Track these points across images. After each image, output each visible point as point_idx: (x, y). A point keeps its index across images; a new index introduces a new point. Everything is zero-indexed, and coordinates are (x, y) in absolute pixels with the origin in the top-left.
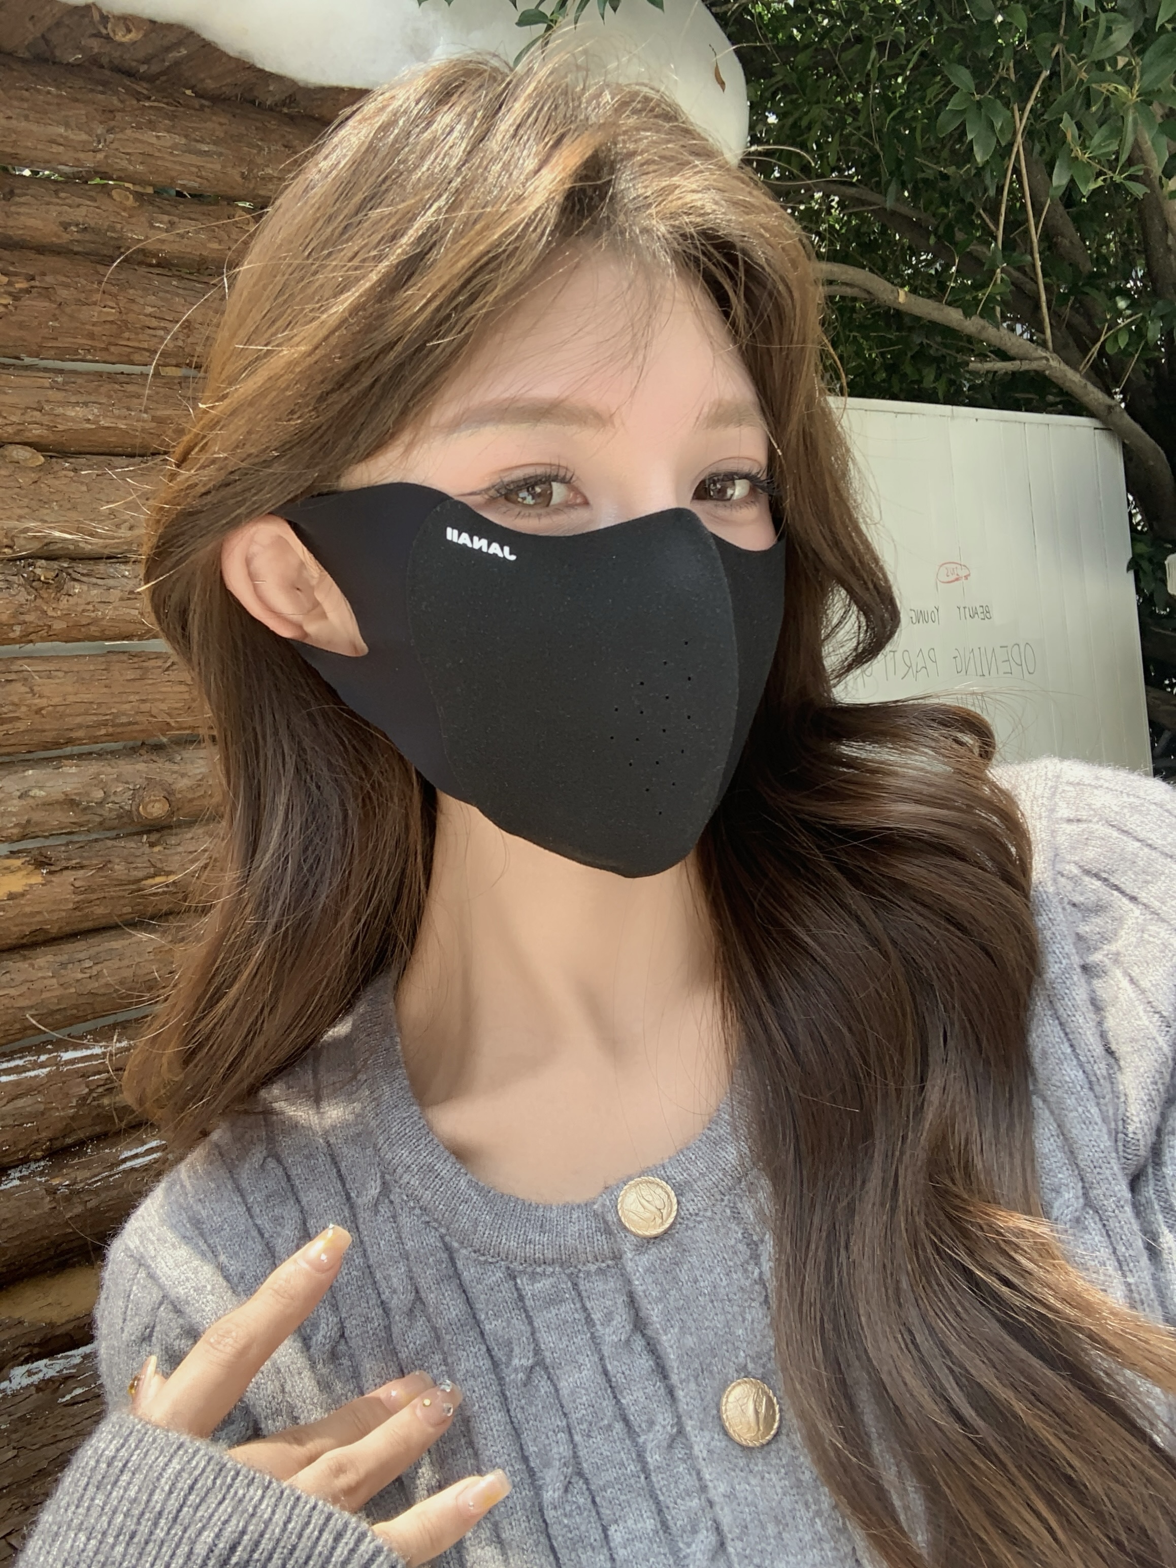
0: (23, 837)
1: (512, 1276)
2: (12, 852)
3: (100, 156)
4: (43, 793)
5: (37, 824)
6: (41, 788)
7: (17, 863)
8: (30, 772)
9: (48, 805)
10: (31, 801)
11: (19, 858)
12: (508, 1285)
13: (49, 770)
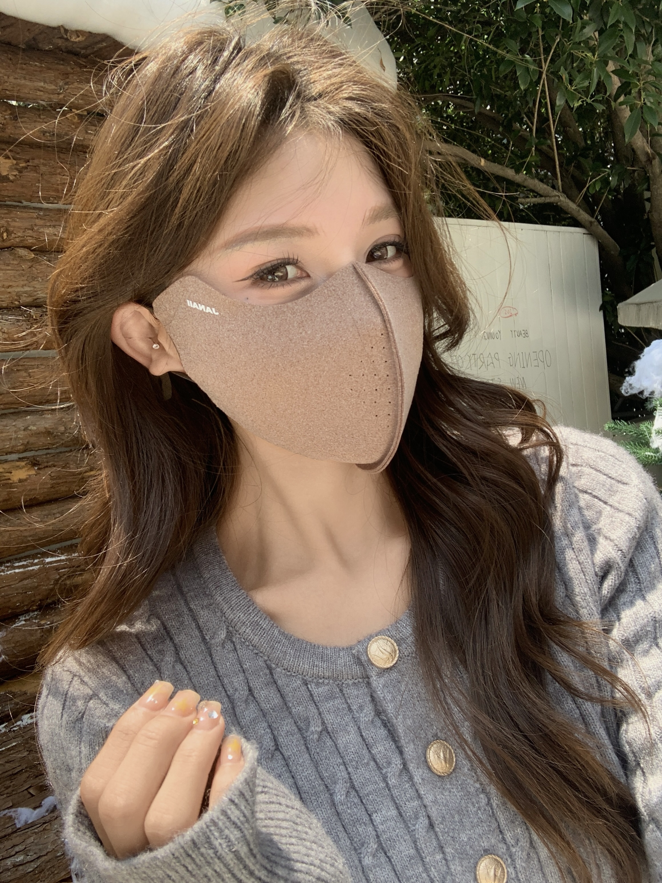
0: (25, 451)
1: (306, 683)
2: (19, 458)
3: (61, 96)
4: (35, 428)
5: (32, 444)
6: (34, 425)
7: (23, 464)
8: (29, 417)
9: (38, 434)
10: (29, 432)
11: (23, 461)
12: (304, 688)
13: (38, 416)
